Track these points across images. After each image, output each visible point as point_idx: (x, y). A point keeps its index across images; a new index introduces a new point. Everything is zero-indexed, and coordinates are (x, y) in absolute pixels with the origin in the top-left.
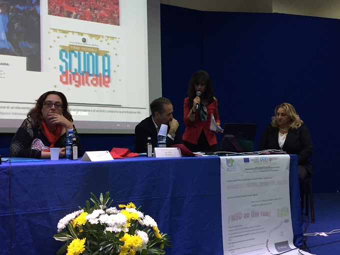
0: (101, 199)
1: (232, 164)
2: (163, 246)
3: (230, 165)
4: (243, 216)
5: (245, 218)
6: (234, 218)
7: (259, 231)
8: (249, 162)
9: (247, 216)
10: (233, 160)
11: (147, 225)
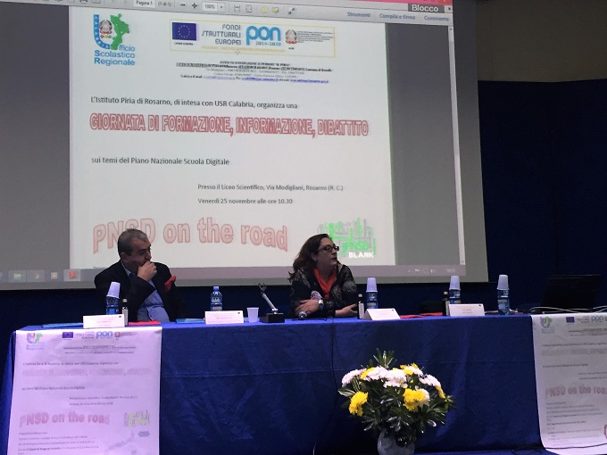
0: (384, 357)
1: (548, 325)
2: (447, 407)
3: (546, 325)
4: (567, 392)
5: (570, 393)
6: (553, 392)
7: (592, 412)
8: (573, 321)
9: (572, 391)
10: (550, 320)
11: (429, 384)
